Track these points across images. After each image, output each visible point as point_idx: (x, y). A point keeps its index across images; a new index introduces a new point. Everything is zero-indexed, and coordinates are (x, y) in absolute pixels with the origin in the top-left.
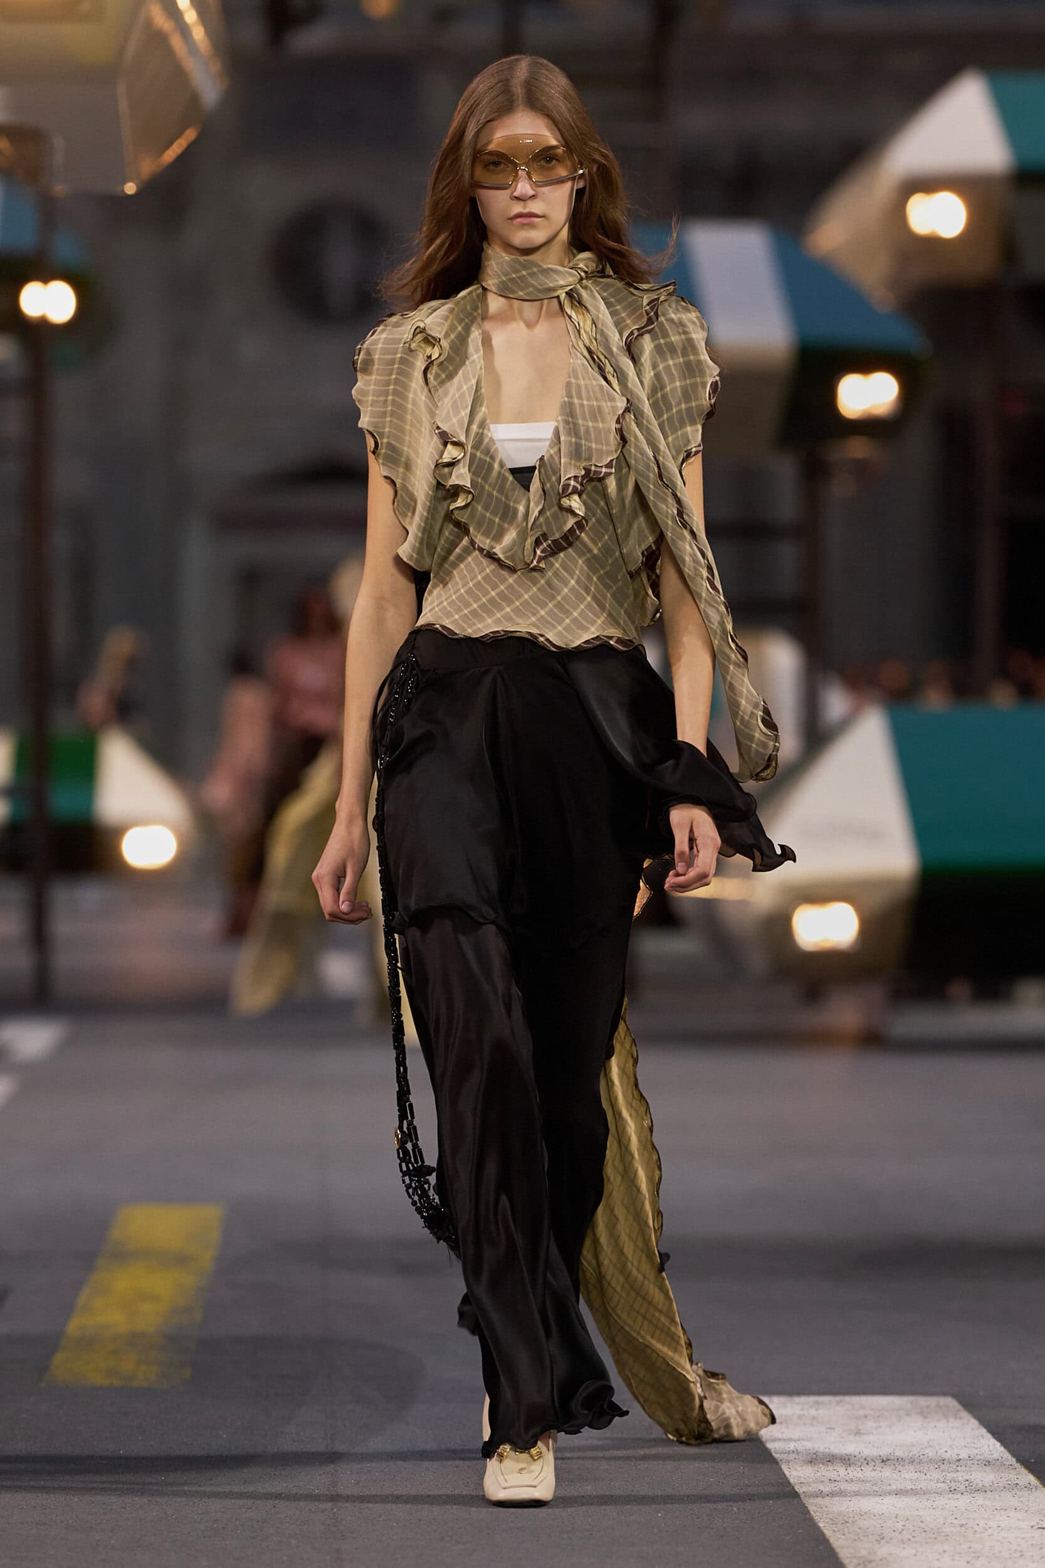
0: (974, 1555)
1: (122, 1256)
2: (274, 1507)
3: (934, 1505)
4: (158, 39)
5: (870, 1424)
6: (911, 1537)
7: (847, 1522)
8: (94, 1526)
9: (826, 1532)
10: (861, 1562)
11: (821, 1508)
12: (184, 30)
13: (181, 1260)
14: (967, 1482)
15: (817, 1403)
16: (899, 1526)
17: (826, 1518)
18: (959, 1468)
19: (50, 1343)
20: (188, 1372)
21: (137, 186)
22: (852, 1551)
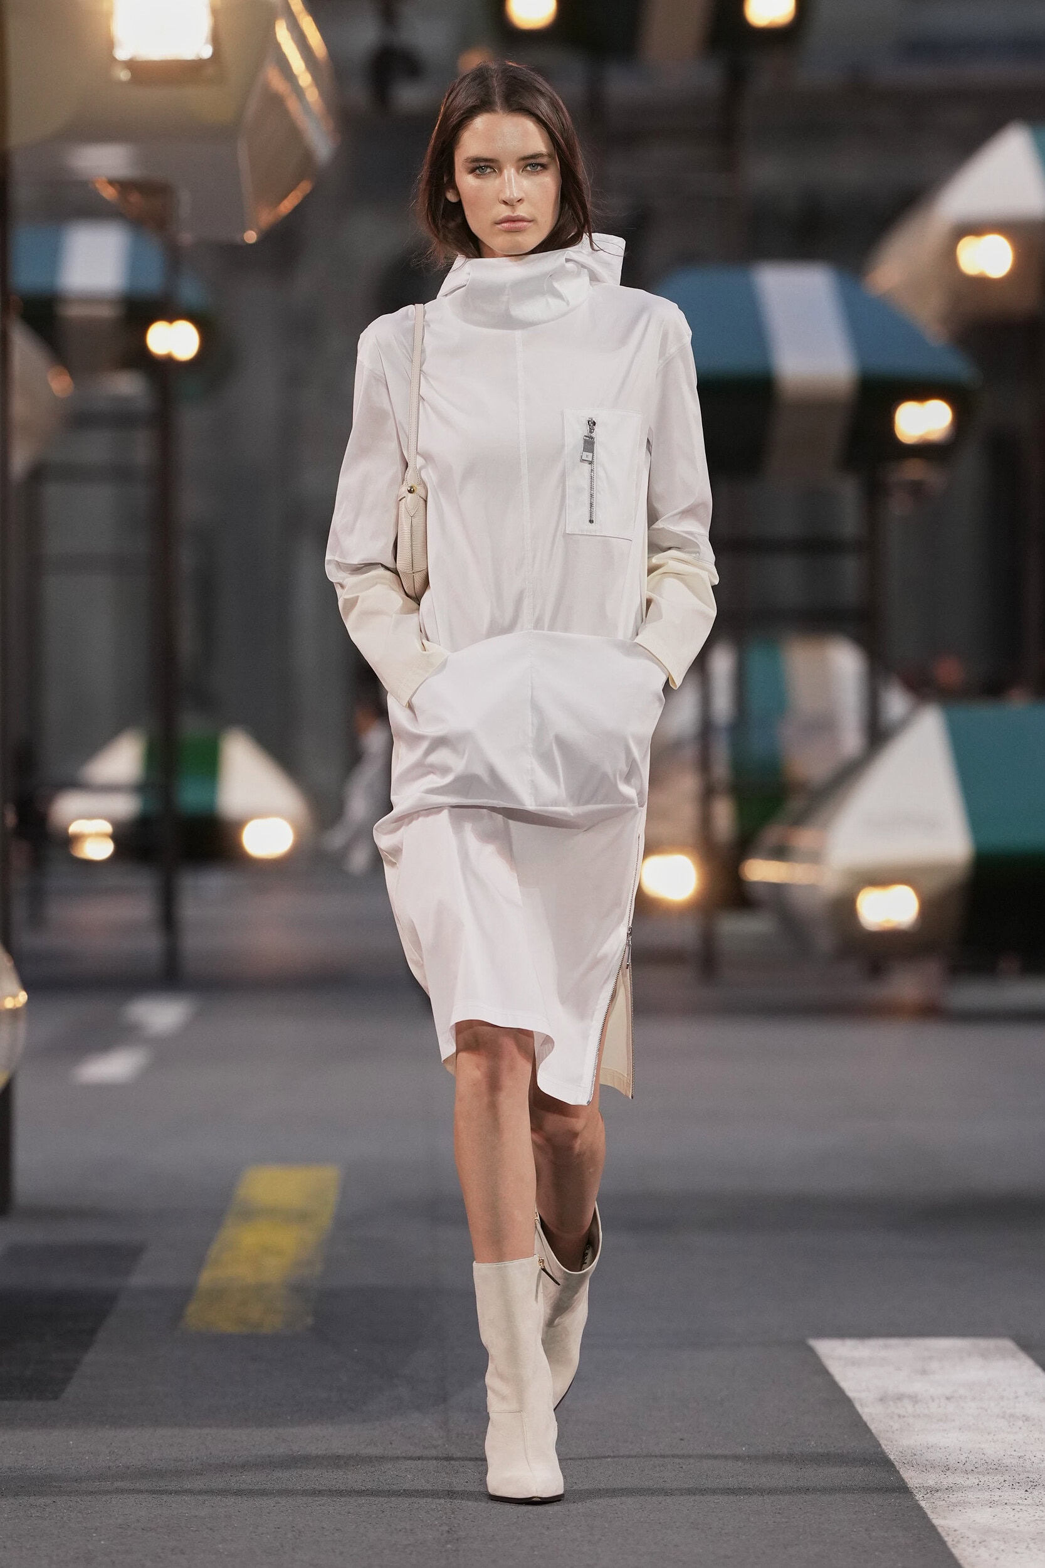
0: (1032, 1483)
1: (249, 1214)
2: (391, 1443)
3: (995, 1439)
4: (275, 102)
5: (935, 1365)
6: (974, 1469)
7: (915, 1455)
8: (226, 1462)
9: (896, 1463)
10: (929, 1491)
11: (892, 1442)
12: (299, 92)
13: (302, 1217)
14: (1024, 1418)
15: (886, 1347)
16: (963, 1458)
17: (896, 1451)
18: (1017, 1405)
19: (184, 1294)
20: (310, 1321)
21: (258, 238)
22: (920, 1481)
